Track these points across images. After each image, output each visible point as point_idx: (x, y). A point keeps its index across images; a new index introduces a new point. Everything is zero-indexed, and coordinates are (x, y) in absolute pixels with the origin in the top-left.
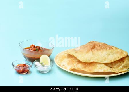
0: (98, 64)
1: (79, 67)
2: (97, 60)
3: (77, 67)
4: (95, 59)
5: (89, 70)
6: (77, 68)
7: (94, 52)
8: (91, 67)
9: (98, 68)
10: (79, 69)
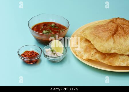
0: (120, 56)
1: (97, 58)
2: (119, 50)
3: (95, 57)
4: (117, 50)
5: (109, 62)
6: (95, 59)
7: (116, 40)
8: (111, 59)
9: (120, 60)
10: (97, 61)
